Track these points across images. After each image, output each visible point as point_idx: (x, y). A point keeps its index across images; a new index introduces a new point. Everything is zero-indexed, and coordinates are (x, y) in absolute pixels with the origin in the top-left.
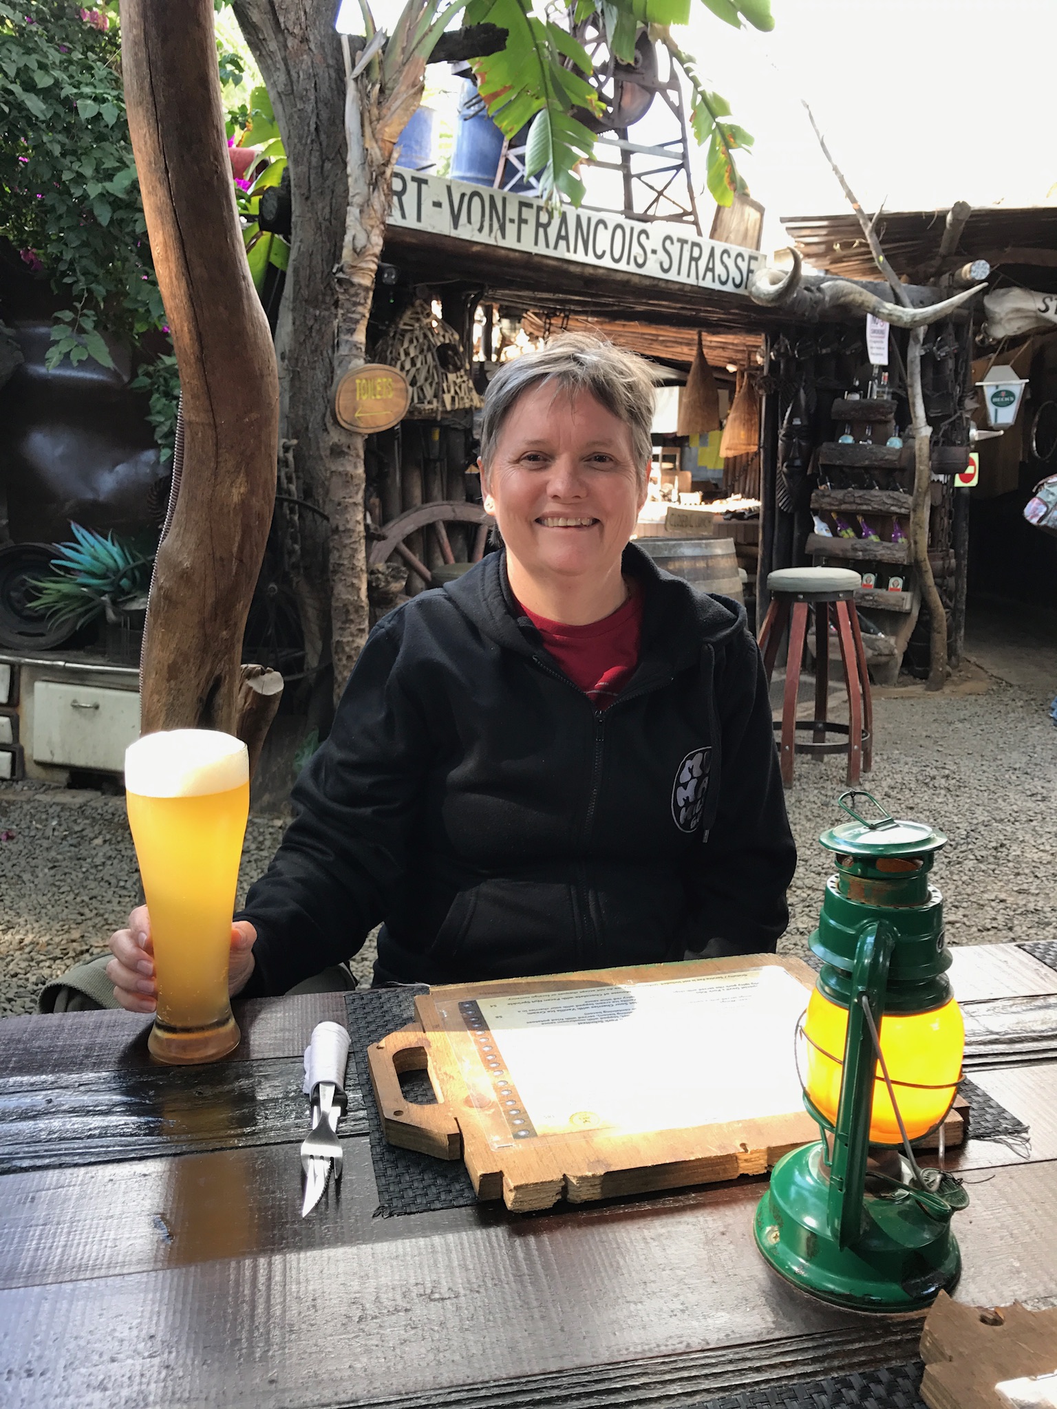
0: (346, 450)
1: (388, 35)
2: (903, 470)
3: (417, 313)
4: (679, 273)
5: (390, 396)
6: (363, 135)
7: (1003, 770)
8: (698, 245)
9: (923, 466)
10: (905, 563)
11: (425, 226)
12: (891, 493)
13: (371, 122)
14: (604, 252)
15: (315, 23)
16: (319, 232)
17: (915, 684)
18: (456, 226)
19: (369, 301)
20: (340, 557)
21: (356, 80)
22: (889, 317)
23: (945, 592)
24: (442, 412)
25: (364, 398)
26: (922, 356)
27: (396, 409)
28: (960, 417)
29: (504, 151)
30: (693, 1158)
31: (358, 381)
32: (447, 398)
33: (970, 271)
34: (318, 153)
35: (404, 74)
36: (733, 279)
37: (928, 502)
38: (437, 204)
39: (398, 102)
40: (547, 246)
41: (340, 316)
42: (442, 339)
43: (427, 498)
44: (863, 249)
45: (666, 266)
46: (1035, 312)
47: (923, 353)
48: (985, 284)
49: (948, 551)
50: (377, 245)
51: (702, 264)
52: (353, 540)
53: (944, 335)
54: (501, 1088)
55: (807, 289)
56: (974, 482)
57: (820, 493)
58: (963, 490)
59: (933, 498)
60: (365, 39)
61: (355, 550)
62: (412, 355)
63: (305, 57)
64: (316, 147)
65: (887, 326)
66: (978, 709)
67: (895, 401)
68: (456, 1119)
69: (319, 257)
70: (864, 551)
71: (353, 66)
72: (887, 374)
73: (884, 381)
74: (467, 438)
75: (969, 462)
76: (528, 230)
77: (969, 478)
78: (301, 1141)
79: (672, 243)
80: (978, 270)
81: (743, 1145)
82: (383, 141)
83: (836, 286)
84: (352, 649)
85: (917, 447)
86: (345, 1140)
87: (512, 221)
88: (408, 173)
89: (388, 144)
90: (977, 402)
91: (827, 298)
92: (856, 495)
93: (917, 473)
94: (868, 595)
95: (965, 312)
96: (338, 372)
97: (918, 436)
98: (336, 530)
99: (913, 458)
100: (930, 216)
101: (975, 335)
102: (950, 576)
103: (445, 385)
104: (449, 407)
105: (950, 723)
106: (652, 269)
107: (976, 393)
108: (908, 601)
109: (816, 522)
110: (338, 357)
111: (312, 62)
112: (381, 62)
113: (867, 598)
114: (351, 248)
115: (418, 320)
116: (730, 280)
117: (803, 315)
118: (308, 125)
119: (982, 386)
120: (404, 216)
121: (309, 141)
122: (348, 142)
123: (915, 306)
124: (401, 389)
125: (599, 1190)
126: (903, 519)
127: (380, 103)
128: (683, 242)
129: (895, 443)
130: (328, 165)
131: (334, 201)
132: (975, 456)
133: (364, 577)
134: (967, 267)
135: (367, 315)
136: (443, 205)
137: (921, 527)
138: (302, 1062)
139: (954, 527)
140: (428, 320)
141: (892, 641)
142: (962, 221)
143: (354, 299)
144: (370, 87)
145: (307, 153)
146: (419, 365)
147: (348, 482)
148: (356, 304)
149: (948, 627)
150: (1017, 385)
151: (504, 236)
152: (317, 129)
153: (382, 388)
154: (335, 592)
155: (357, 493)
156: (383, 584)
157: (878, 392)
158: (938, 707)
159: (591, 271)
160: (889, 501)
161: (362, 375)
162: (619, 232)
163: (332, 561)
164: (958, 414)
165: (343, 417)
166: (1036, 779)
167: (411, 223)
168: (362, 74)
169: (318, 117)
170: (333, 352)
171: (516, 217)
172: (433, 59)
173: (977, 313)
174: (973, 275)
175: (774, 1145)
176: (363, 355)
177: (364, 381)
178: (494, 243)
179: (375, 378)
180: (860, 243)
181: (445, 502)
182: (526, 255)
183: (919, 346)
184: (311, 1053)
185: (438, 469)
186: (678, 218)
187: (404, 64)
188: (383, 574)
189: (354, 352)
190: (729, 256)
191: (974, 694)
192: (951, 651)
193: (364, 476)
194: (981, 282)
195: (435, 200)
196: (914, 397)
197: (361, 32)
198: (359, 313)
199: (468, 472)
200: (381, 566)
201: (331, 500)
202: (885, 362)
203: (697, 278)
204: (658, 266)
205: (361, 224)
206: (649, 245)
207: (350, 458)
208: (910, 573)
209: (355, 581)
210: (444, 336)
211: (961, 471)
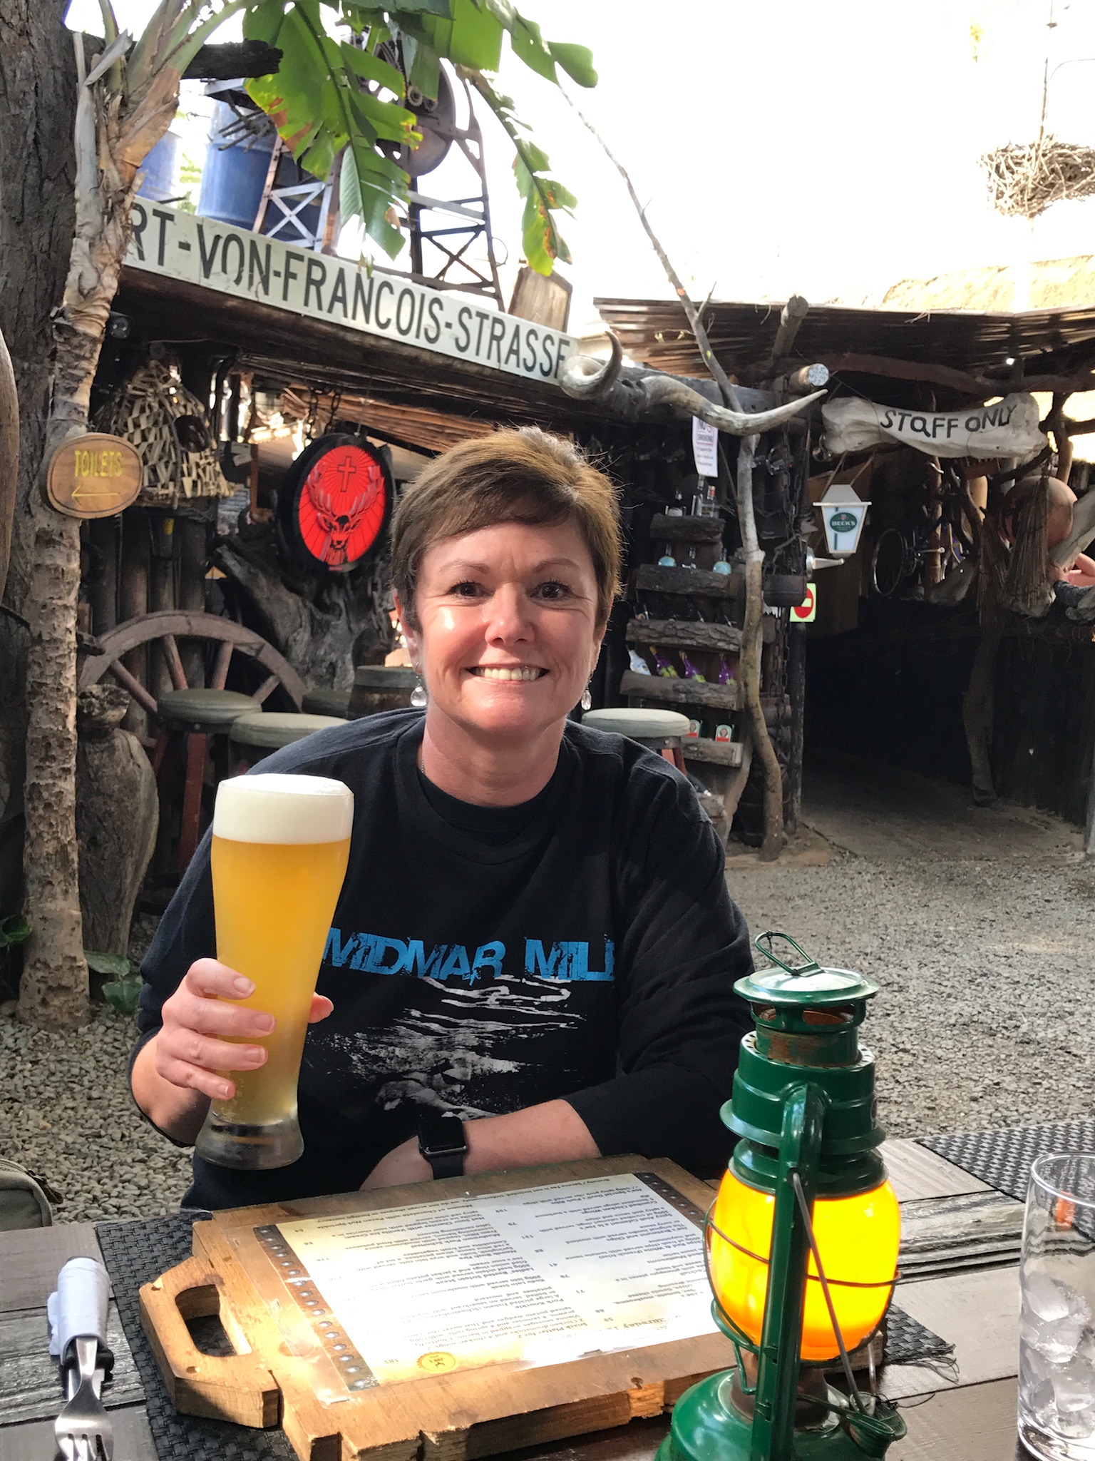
0: (57, 538)
1: (134, 39)
2: (731, 600)
3: (152, 376)
4: (477, 354)
5: (119, 474)
6: (97, 154)
7: (853, 955)
8: (501, 322)
9: (755, 597)
10: (735, 708)
11: (169, 270)
12: (718, 627)
13: (108, 140)
14: (389, 321)
15: (39, 16)
16: (33, 266)
17: (746, 853)
18: (207, 274)
19: (97, 356)
20: (42, 674)
21: (91, 87)
22: (717, 422)
23: (779, 744)
24: (179, 499)
25: (85, 474)
26: (753, 469)
27: (126, 491)
28: (797, 541)
29: (267, 191)
30: (577, 1400)
31: (77, 453)
32: (188, 482)
33: (808, 375)
34: (35, 170)
35: (153, 86)
36: (541, 365)
37: (760, 639)
38: (185, 246)
39: (145, 119)
40: (320, 308)
41: (57, 371)
42: (182, 410)
43: (153, 605)
44: (688, 342)
45: (463, 344)
46: (878, 426)
47: (754, 466)
48: (825, 391)
49: (782, 696)
50: (110, 287)
51: (505, 344)
52: (61, 652)
53: (778, 447)
54: (324, 1330)
55: (625, 383)
56: (811, 617)
57: (636, 623)
58: (800, 626)
59: (765, 634)
60: (103, 41)
61: (63, 666)
62: (143, 427)
63: (24, 53)
64: (33, 162)
65: (715, 431)
66: (820, 883)
67: (723, 520)
68: (271, 1372)
69: (32, 296)
70: (687, 692)
71: (88, 70)
72: (713, 488)
73: (711, 496)
74: (209, 534)
75: (806, 594)
76: (297, 287)
77: (806, 613)
78: (53, 1418)
79: (470, 317)
80: (817, 374)
81: (636, 1380)
82: (123, 162)
83: (658, 381)
84: (51, 795)
85: (748, 574)
86: (114, 1413)
87: (277, 274)
88: (149, 205)
89: (129, 166)
90: (814, 525)
91: (648, 396)
92: (678, 627)
93: (747, 604)
94: (691, 745)
95: (801, 422)
96: (52, 440)
97: (749, 562)
98: (38, 640)
99: (743, 587)
100: (763, 310)
101: (812, 447)
102: (785, 725)
103: (185, 466)
104: (189, 494)
105: (789, 900)
106: (445, 346)
107: (813, 515)
108: (737, 754)
109: (632, 658)
110: (52, 422)
111: (33, 61)
112: (124, 70)
113: (691, 748)
114: (76, 288)
115: (152, 385)
116: (537, 366)
117: (622, 413)
118: (25, 134)
119: (820, 507)
120: (141, 256)
121: (25, 154)
122: (78, 160)
123: (746, 411)
124: (133, 467)
125: (464, 1449)
126: (732, 657)
127: (121, 118)
128: (483, 316)
129: (723, 568)
130: (48, 186)
131: (55, 230)
132: (812, 587)
133: (73, 701)
134: (804, 371)
135: (94, 373)
136: (192, 248)
137: (752, 667)
138: (46, 1314)
139: (790, 668)
140: (166, 386)
141: (720, 800)
142: (798, 318)
143: (77, 351)
144: (108, 97)
145: (21, 168)
146: (151, 439)
147: (58, 578)
148: (78, 358)
149: (784, 785)
150: (859, 509)
151: (266, 293)
152: (36, 141)
153: (108, 463)
154: (33, 720)
155: (69, 594)
156: (97, 711)
157: (703, 508)
158: (775, 880)
159: (372, 341)
160: (716, 636)
161: (83, 446)
162: (407, 298)
163: (31, 679)
164: (794, 538)
165: (57, 495)
166: (890, 966)
167: (150, 265)
168: (99, 81)
169: (38, 126)
170: (45, 415)
171: (282, 270)
172: (187, 75)
173: (814, 422)
174: (811, 380)
175: (671, 1377)
176: (86, 422)
177: (85, 453)
178: (255, 299)
179: (100, 450)
180: (685, 334)
181: (178, 612)
182: (294, 316)
183: (750, 457)
184: (58, 1303)
185: (170, 571)
186: (476, 288)
187: (154, 76)
188: (97, 698)
189: (75, 416)
190: (537, 338)
191: (814, 865)
192: (788, 814)
193: (79, 572)
194: (820, 388)
195: (183, 241)
196: (745, 515)
197: (99, 31)
198: (83, 369)
199: (208, 576)
200: (95, 689)
201: (32, 601)
202: (714, 473)
203: (499, 361)
204: (453, 343)
205: (91, 261)
206: (442, 317)
207: (62, 548)
208: (741, 721)
209: (61, 706)
210: (185, 407)
211: (798, 604)
